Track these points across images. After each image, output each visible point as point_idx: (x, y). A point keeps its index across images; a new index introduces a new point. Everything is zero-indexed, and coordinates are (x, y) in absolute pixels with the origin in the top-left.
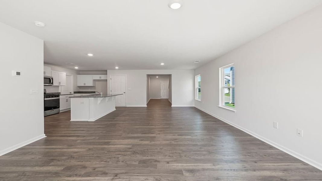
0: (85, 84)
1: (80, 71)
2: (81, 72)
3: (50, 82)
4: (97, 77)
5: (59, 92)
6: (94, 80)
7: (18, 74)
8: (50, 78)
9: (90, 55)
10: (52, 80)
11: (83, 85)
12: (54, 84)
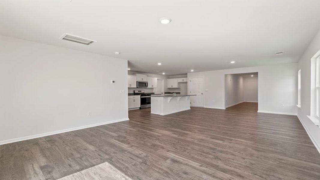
0: (172, 86)
1: (170, 75)
2: (170, 77)
3: (146, 85)
4: (180, 80)
5: (154, 92)
6: (179, 83)
7: (114, 82)
8: (145, 83)
9: (160, 64)
10: (147, 84)
11: (171, 87)
12: (148, 87)
